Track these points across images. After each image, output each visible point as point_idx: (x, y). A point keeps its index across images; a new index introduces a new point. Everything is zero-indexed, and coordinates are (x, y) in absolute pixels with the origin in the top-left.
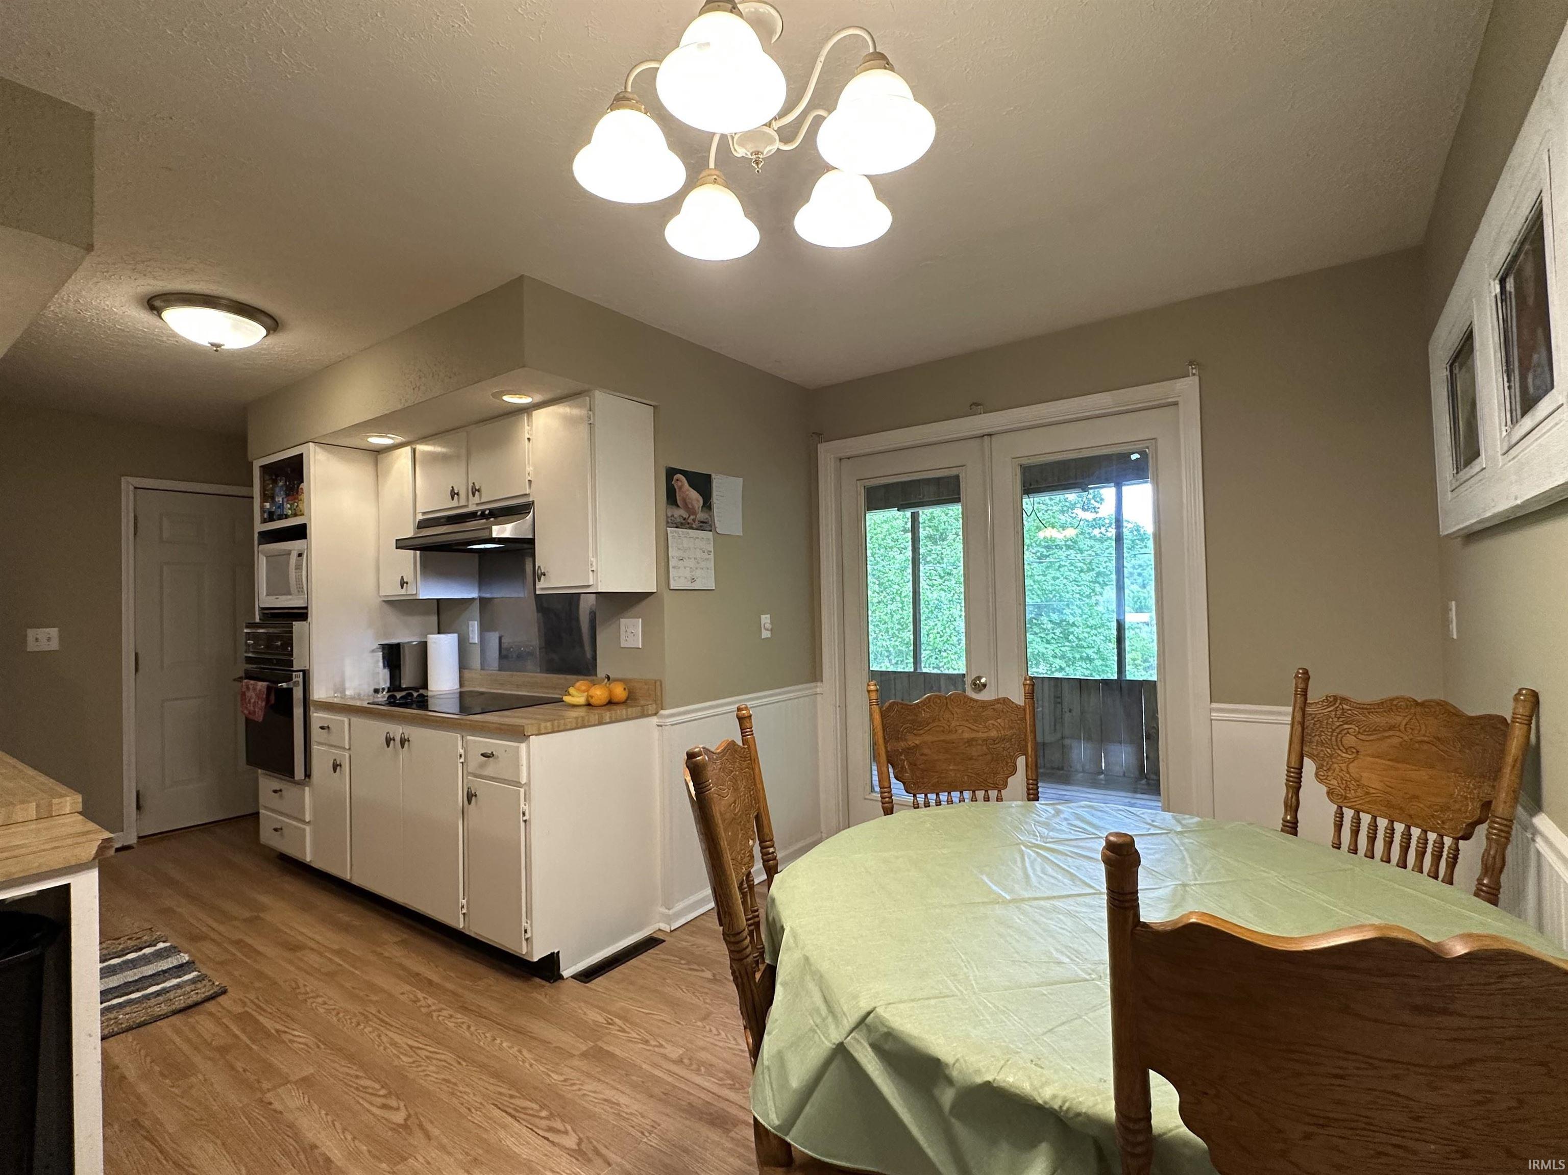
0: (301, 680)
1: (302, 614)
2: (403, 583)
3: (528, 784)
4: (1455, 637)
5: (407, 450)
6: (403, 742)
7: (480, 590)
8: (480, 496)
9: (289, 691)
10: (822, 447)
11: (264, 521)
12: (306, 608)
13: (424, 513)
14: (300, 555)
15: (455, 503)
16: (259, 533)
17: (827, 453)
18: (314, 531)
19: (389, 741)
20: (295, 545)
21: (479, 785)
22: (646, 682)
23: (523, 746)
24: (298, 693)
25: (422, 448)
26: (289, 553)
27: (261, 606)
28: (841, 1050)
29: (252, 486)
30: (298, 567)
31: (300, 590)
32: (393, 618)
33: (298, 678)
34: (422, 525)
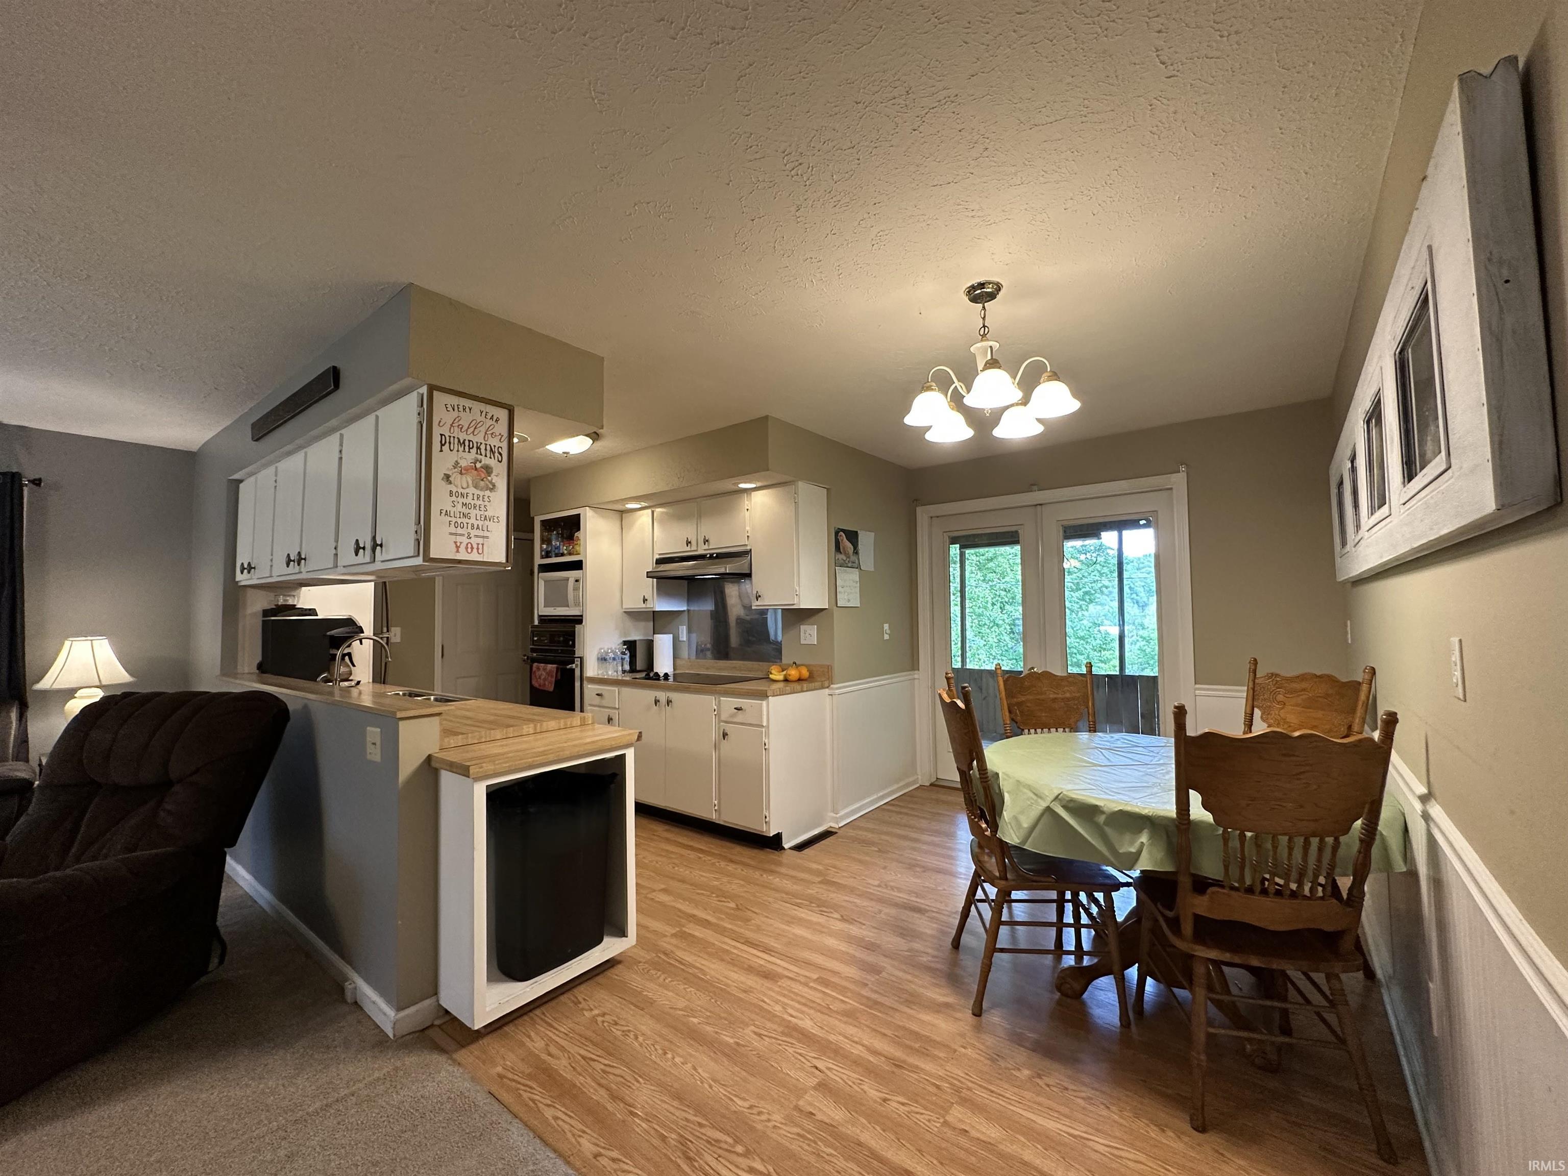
0: (579, 663)
1: (579, 620)
2: (645, 600)
3: (768, 727)
4: (1350, 642)
5: (649, 511)
6: (669, 702)
7: (688, 605)
8: (709, 545)
9: (573, 670)
10: (919, 510)
11: (542, 557)
12: (582, 616)
13: (660, 554)
14: (577, 581)
15: (688, 549)
16: (539, 565)
17: (923, 514)
18: (589, 565)
19: (657, 702)
20: (572, 574)
21: (729, 728)
22: (821, 666)
23: (764, 703)
24: (577, 673)
25: (658, 510)
26: (567, 579)
27: (540, 614)
28: (1048, 809)
29: (533, 532)
30: (576, 589)
31: (577, 604)
32: (629, 623)
33: (577, 661)
34: (660, 562)
